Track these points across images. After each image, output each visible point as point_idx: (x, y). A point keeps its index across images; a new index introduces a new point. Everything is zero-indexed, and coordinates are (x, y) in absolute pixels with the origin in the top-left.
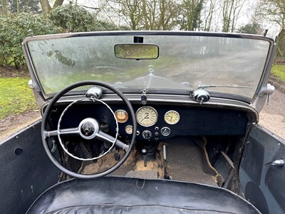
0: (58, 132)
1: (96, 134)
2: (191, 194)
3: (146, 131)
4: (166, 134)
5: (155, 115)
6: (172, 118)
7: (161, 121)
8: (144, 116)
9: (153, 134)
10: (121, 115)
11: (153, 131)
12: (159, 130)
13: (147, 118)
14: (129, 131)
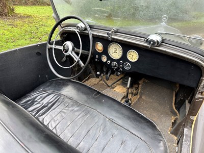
1: (69, 53)
2: (122, 114)
3: (114, 62)
4: (127, 68)
5: (121, 51)
6: (133, 56)
7: (124, 58)
8: (114, 50)
9: (119, 66)
10: (100, 47)
11: (119, 64)
12: (123, 64)
13: (115, 52)
14: (104, 59)
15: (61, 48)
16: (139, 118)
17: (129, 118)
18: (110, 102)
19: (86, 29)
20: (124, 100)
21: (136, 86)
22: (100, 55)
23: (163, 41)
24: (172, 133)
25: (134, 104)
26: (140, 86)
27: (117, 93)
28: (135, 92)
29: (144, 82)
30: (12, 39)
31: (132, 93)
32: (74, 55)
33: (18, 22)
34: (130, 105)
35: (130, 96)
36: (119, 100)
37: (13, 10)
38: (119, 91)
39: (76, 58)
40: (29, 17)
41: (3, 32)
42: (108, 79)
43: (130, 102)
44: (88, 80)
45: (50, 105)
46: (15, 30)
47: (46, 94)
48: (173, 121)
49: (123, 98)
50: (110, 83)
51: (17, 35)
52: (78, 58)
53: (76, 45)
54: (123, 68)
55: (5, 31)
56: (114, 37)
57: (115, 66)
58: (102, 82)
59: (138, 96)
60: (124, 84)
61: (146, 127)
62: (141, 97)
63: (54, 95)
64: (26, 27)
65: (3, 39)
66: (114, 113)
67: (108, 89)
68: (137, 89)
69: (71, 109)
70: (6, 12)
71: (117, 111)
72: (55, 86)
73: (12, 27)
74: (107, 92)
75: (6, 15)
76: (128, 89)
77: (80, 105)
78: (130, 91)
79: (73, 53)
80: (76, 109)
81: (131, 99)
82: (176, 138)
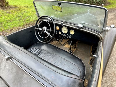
0: (38, 29)
1: (45, 31)
2: (68, 56)
4: (70, 37)
5: (67, 30)
6: (72, 32)
7: (68, 33)
8: (64, 30)
9: (66, 36)
10: (58, 28)
11: (66, 35)
12: (68, 35)
13: (65, 30)
14: (60, 33)
15: (41, 29)
16: (75, 58)
17: (71, 58)
18: (63, 51)
19: (52, 21)
20: (69, 51)
21: (75, 44)
22: (58, 31)
23: (84, 26)
24: (90, 64)
25: (74, 52)
26: (77, 44)
27: (66, 48)
28: (74, 47)
29: (78, 42)
30: (10, 21)
31: (73, 48)
32: (47, 33)
33: (11, 10)
34: (72, 53)
35: (72, 49)
36: (67, 51)
37: (8, 3)
38: (67, 47)
39: (48, 34)
40: (17, 7)
41: (5, 17)
42: (61, 42)
43: (72, 51)
44: (52, 42)
45: (38, 54)
46: (11, 15)
47: (35, 49)
48: (91, 59)
49: (69, 50)
50: (63, 43)
51: (12, 18)
52: (49, 34)
53: (48, 28)
54: (68, 37)
55: (5, 16)
56: (64, 24)
57: (65, 36)
58: (59, 43)
59: (76, 49)
60: (69, 44)
61: (78, 61)
62: (77, 49)
63: (39, 49)
64: (16, 13)
65: (5, 21)
66: (65, 56)
67: (62, 46)
68: (75, 45)
69: (47, 55)
70: (4, 5)
71: (66, 55)
72: (39, 46)
73: (9, 14)
74: (61, 47)
75: (4, 7)
76: (71, 46)
77: (51, 53)
78: (72, 47)
79: (47, 31)
80: (49, 55)
81: (72, 50)
82: (91, 66)
